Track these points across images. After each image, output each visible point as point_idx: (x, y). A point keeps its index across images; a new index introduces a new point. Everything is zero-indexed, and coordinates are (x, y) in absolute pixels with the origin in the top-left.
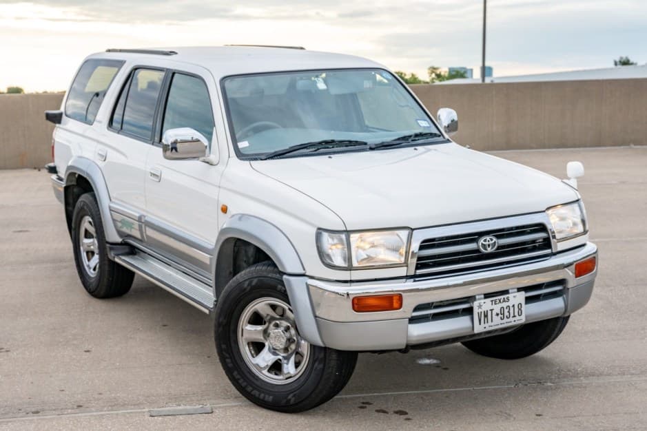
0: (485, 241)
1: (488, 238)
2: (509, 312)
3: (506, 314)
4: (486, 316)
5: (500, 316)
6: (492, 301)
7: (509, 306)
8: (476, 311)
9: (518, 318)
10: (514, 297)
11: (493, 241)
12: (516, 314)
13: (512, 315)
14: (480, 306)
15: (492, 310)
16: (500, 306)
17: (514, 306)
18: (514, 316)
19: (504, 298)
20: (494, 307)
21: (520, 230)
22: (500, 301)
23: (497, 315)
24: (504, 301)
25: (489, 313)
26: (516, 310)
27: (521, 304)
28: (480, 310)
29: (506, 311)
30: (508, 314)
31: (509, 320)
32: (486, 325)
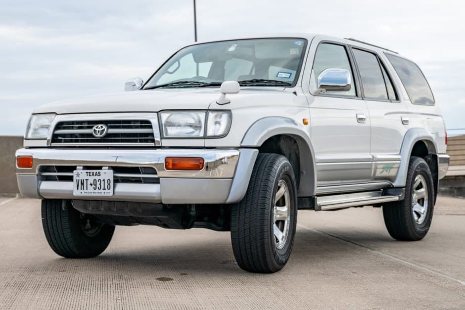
0: (97, 128)
1: (100, 126)
2: (100, 184)
3: (98, 186)
4: (82, 184)
5: (93, 186)
6: (87, 173)
7: (100, 180)
8: (75, 178)
9: (107, 191)
10: (105, 173)
11: (103, 129)
12: (106, 187)
13: (102, 187)
14: (78, 175)
15: (87, 180)
16: (93, 178)
17: (104, 180)
18: (104, 189)
19: (96, 172)
20: (88, 177)
21: (127, 123)
22: (93, 174)
23: (91, 185)
24: (96, 175)
25: (85, 182)
26: (106, 184)
27: (110, 180)
28: (78, 178)
29: (98, 183)
30: (99, 186)
31: (99, 191)
32: (82, 191)
